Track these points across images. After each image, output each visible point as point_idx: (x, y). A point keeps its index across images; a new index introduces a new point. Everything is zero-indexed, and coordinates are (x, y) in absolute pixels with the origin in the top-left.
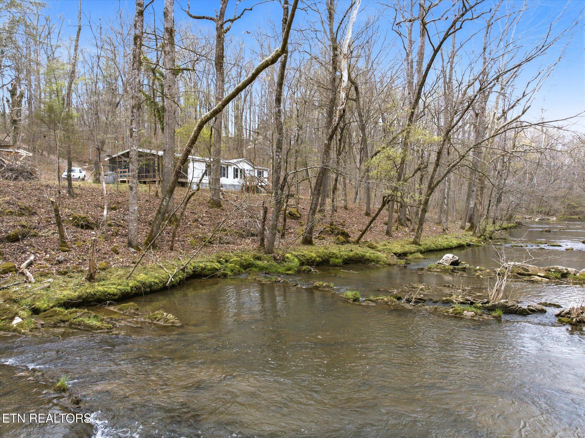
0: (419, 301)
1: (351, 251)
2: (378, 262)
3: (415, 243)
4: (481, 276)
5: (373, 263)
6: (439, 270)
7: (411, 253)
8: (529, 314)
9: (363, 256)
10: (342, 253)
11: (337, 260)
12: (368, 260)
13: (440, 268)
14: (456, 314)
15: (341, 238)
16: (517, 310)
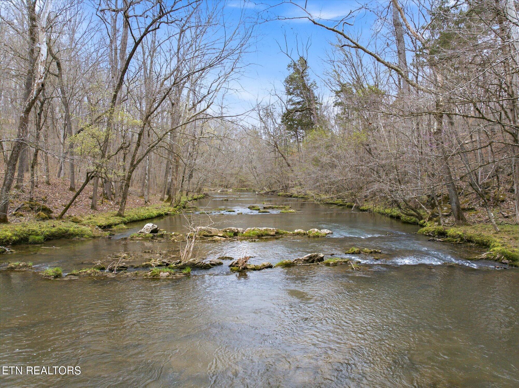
0: (121, 269)
1: (54, 226)
2: (82, 235)
3: (119, 215)
4: (176, 241)
5: (77, 237)
6: (140, 238)
7: (116, 225)
8: (211, 268)
9: (67, 231)
10: (43, 230)
11: (37, 238)
12: (72, 234)
13: (141, 237)
14: (154, 276)
15: (43, 214)
16: (202, 266)
